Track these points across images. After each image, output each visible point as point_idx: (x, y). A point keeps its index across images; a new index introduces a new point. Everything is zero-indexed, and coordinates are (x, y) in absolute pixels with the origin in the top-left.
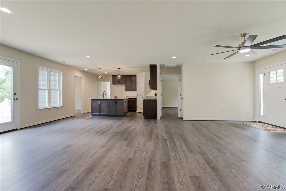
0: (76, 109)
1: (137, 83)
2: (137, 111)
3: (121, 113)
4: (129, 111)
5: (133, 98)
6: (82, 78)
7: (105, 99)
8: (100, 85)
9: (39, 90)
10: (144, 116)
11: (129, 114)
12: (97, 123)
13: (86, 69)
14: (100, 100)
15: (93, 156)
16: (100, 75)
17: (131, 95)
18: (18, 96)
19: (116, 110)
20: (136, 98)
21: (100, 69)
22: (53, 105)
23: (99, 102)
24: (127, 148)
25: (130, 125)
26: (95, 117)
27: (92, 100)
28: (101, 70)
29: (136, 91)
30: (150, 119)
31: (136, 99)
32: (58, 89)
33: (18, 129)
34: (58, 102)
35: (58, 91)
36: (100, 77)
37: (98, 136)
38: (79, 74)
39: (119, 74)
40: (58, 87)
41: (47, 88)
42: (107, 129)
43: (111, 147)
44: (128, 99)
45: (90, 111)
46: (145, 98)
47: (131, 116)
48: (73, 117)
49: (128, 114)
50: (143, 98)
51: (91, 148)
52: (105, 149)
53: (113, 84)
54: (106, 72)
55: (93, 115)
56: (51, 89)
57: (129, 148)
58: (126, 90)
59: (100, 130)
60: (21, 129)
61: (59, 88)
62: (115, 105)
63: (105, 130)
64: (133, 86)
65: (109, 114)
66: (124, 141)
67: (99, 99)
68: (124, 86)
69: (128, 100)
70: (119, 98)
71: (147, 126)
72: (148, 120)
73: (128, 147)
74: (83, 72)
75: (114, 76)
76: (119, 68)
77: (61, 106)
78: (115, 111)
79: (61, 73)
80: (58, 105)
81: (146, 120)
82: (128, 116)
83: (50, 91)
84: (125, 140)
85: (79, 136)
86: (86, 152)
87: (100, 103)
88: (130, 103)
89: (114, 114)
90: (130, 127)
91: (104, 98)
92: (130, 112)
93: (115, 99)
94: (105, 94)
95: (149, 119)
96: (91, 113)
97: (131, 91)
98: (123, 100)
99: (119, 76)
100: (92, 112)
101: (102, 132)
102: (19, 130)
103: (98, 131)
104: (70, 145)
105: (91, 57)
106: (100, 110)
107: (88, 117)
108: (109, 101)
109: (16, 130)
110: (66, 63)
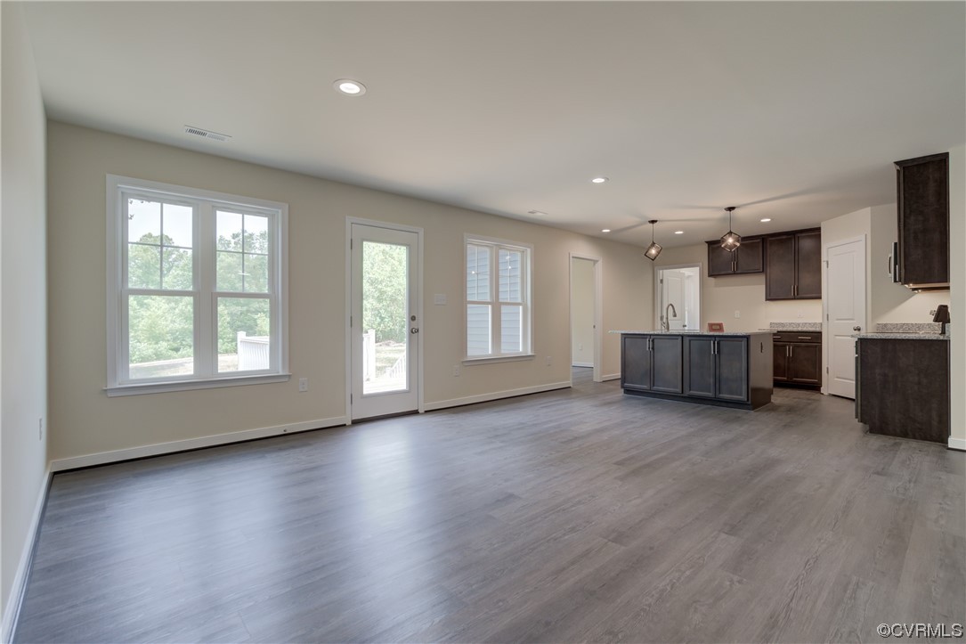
0: (574, 363)
1: (824, 265)
2: (823, 390)
3: (741, 395)
4: (777, 384)
5: (805, 329)
6: (595, 262)
7: (671, 332)
8: (662, 281)
9: (468, 306)
10: (863, 416)
11: (780, 397)
12: (632, 422)
13: (604, 231)
14: (653, 338)
15: (564, 569)
16: (653, 244)
17: (795, 315)
18: (420, 324)
19: (718, 380)
20: (818, 330)
21: (653, 222)
22: (507, 350)
23: (648, 343)
24: (732, 581)
25: (773, 452)
26: (633, 398)
27: (625, 336)
28: (655, 224)
29: (820, 298)
30: (898, 440)
31: (817, 336)
32: (519, 301)
33: (421, 411)
34: (518, 342)
35: (521, 307)
36: (653, 252)
37: (616, 478)
38: (583, 250)
39: (730, 233)
40: (519, 295)
41: (489, 300)
42: (660, 455)
43: (651, 548)
44: (774, 334)
45: (618, 374)
46: (868, 333)
47: (790, 410)
48: (564, 391)
49: (772, 397)
50: (859, 330)
51: (573, 530)
52: (623, 548)
53: (710, 276)
54: (681, 232)
55: (628, 391)
56: (500, 301)
57: (739, 582)
58: (770, 297)
59: (634, 452)
60: (426, 412)
61: (523, 297)
62: (712, 357)
63: (656, 457)
64: (806, 279)
65: (687, 393)
66: (723, 536)
67: (651, 335)
68: (762, 278)
69: (775, 340)
70: (728, 331)
71: (878, 473)
72: (889, 441)
73: (736, 578)
74: (597, 239)
75: (714, 245)
76: (731, 209)
77: (530, 353)
78: (712, 381)
79: (529, 250)
80: (521, 350)
81: (876, 441)
82: (775, 408)
83: (497, 306)
84: (732, 530)
85: (552, 465)
86: (548, 541)
87: (653, 348)
88: (789, 351)
89: (710, 394)
90: (771, 464)
91: (668, 329)
92: (788, 392)
93: (711, 333)
94: (675, 316)
95: (895, 435)
96: (619, 382)
97: (794, 299)
98: (747, 337)
99: (730, 240)
100: (624, 379)
101: (636, 467)
102: (422, 414)
103: (626, 455)
104: (511, 496)
105: (607, 179)
106: (652, 374)
107: (610, 397)
108: (686, 340)
109: (415, 413)
110: (539, 216)
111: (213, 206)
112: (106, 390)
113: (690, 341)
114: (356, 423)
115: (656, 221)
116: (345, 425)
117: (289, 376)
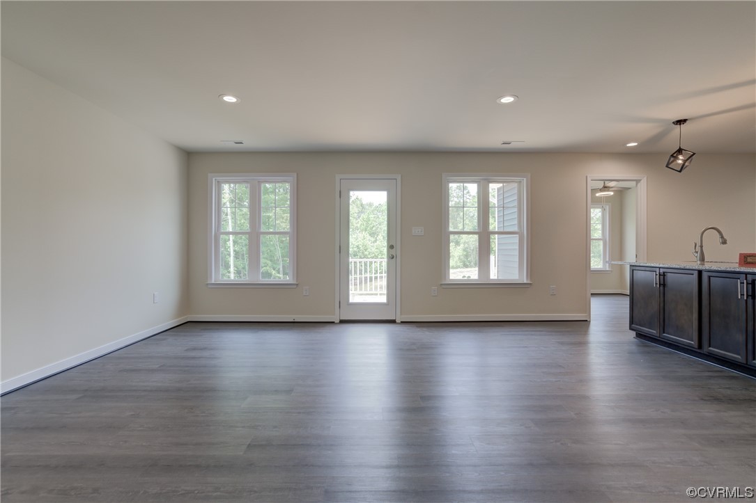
9: (451, 235)
14: (662, 271)
18: (397, 251)
23: (654, 278)
33: (398, 321)
35: (518, 236)
36: (680, 161)
41: (475, 230)
55: (639, 334)
56: (488, 230)
60: (402, 322)
62: (740, 304)
67: (660, 268)
77: (524, 281)
79: (525, 179)
83: (485, 235)
87: (664, 285)
89: (738, 358)
93: (740, 268)
94: (724, 242)
100: (631, 319)
102: (398, 323)
106: (661, 316)
108: (705, 277)
109: (393, 322)
110: (515, 145)
111: (259, 182)
112: (207, 284)
113: (709, 277)
114: (342, 322)
115: (685, 121)
116: (333, 322)
117: (297, 284)
